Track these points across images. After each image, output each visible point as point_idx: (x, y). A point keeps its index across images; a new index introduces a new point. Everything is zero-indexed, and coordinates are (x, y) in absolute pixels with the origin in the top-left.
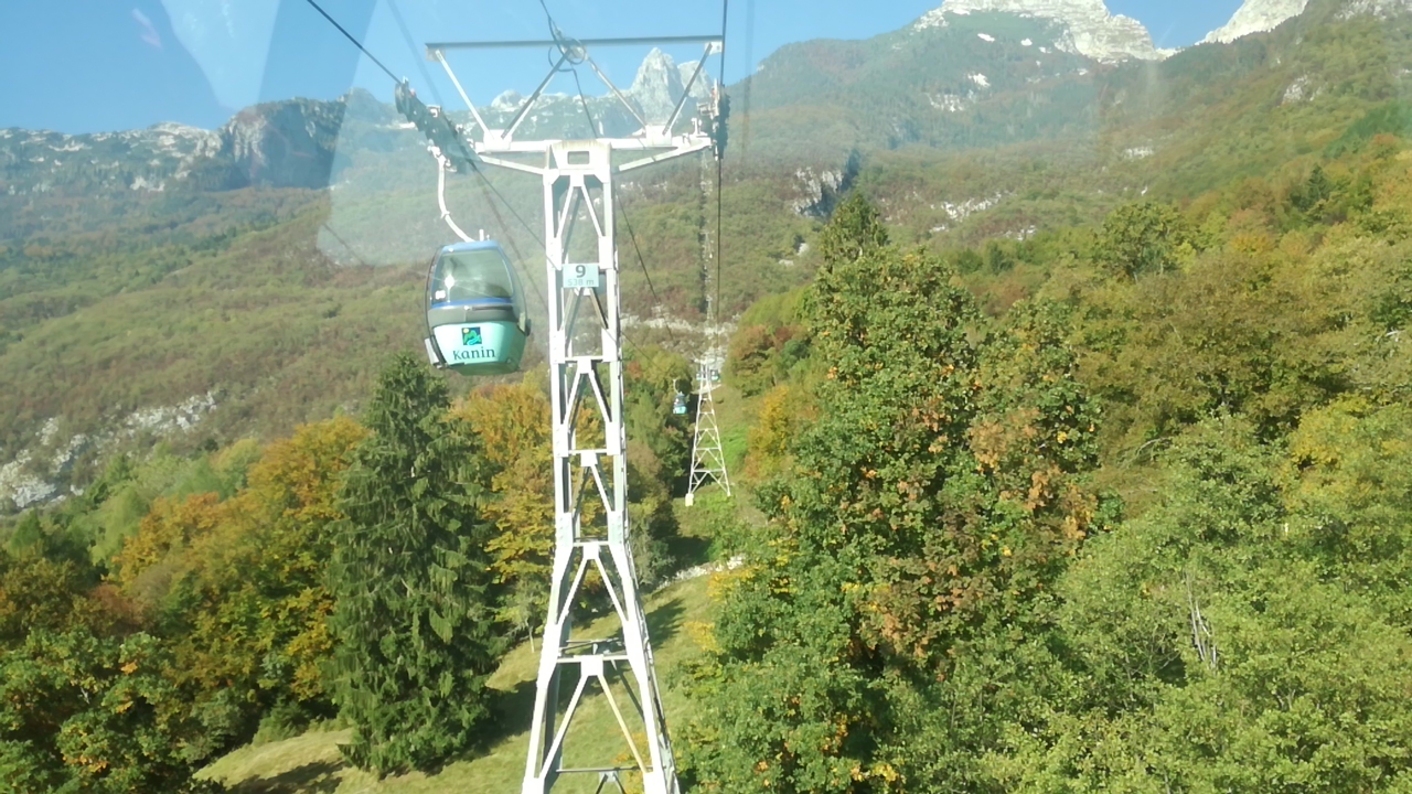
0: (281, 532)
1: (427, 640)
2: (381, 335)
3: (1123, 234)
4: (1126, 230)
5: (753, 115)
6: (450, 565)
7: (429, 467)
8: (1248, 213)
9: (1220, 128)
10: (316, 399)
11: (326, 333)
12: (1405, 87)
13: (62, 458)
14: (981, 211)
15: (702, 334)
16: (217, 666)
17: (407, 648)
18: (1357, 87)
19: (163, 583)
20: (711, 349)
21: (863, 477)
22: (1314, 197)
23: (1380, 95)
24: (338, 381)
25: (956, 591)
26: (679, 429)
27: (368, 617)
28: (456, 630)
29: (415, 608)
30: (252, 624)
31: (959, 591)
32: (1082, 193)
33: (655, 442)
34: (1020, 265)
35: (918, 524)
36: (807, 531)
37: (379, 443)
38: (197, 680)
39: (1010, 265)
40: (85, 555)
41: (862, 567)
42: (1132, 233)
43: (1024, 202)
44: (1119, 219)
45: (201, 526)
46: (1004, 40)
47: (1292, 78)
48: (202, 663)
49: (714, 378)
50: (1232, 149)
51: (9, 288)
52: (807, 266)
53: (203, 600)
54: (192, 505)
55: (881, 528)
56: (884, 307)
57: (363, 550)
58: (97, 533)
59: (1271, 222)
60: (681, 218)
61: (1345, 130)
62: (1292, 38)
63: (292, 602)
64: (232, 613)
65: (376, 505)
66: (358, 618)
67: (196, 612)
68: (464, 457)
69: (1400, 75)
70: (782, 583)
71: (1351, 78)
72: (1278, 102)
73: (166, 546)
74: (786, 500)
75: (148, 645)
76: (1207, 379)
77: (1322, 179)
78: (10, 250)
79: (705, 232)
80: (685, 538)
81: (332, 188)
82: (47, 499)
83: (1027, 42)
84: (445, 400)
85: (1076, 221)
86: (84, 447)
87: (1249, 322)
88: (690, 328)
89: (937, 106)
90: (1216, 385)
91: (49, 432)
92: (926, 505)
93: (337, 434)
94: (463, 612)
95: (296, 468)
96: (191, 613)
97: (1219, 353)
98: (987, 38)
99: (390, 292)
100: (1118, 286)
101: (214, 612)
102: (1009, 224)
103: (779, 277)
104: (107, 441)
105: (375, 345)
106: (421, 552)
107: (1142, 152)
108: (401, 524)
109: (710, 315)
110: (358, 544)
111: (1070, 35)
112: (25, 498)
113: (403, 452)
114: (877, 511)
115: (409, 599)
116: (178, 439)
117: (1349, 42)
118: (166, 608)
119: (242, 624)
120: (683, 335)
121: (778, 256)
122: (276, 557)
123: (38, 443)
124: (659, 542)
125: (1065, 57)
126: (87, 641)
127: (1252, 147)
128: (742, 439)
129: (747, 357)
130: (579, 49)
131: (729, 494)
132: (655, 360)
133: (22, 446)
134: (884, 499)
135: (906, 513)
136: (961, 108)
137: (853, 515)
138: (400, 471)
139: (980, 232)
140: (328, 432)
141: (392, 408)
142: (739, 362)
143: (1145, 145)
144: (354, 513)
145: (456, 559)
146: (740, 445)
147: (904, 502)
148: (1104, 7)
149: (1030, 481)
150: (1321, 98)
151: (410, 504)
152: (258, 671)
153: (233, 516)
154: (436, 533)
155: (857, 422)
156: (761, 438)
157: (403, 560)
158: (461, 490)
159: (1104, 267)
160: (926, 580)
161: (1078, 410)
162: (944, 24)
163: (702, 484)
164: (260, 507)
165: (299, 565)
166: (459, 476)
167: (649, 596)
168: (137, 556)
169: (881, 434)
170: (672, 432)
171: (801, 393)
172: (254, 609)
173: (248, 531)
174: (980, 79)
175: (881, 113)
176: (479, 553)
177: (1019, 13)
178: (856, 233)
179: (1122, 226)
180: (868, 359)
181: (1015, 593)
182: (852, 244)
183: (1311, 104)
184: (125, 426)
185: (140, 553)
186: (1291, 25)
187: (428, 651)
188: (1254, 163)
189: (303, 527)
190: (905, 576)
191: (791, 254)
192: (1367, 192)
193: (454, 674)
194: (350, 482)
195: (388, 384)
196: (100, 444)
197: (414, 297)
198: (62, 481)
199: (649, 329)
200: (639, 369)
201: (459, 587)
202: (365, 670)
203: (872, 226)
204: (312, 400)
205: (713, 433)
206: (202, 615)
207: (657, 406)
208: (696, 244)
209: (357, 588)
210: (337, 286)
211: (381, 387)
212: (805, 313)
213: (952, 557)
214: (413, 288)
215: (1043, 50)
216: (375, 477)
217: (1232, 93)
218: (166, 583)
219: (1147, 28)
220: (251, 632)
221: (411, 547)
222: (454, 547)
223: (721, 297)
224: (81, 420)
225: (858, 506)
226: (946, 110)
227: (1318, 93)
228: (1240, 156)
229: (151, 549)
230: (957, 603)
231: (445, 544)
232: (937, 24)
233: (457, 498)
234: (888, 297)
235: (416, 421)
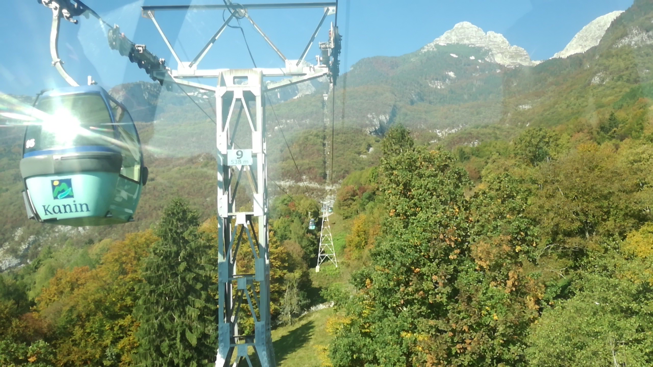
0: (117, 287)
1: (184, 344)
2: (175, 189)
3: (529, 143)
4: (530, 141)
5: (348, 89)
6: (197, 306)
7: (187, 256)
8: (581, 134)
9: (562, 96)
10: (144, 219)
11: (149, 188)
12: (647, 78)
13: (24, 247)
14: (453, 133)
15: (324, 189)
16: (83, 354)
17: (174, 349)
18: (625, 78)
19: (58, 312)
20: (329, 196)
21: (412, 271)
22: (611, 127)
23: (636, 81)
24: (155, 211)
25: (468, 341)
26: (313, 235)
27: (155, 333)
28: (199, 340)
29: (179, 328)
30: (101, 333)
31: (470, 341)
32: (499, 126)
33: (302, 241)
34: (473, 158)
35: (444, 300)
36: (380, 299)
37: (163, 244)
38: (73, 361)
39: (469, 158)
40: (25, 296)
41: (412, 323)
42: (533, 142)
43: (473, 129)
44: (527, 136)
45: (79, 282)
46: (462, 57)
47: (595, 74)
48: (75, 353)
49: (330, 211)
50: (568, 106)
51: (4, 167)
52: (373, 158)
53: (78, 320)
54: (75, 272)
55: (423, 302)
56: (421, 178)
57: (153, 298)
58: (32, 284)
59: (591, 138)
60: (315, 136)
61: (621, 97)
62: (594, 56)
63: (121, 322)
64: (92, 327)
65: (161, 275)
66: (150, 334)
67: (74, 326)
68: (205, 251)
69: (644, 73)
70: (366, 327)
71: (622, 73)
72: (589, 84)
73: (62, 292)
74: (368, 281)
75: (43, 347)
76: (577, 214)
77: (615, 119)
78: (5, 150)
79: (326, 142)
80: (316, 288)
81: (155, 122)
82: (16, 266)
83: (472, 58)
84: (196, 222)
85: (497, 138)
86: (34, 242)
87: (599, 186)
88: (319, 186)
89: (432, 86)
90: (583, 218)
91: (18, 234)
92: (448, 289)
93: (145, 238)
94: (202, 329)
95: (126, 255)
96: (71, 327)
97: (583, 201)
98: (454, 56)
99: (180, 169)
100: (528, 167)
101: (82, 327)
102: (466, 139)
103: (360, 163)
104: (45, 239)
105: (172, 194)
106: (182, 300)
107: (526, 107)
108: (174, 285)
109: (328, 181)
110: (151, 295)
111: (492, 55)
112: (6, 265)
113: (174, 249)
114: (421, 292)
115: (176, 324)
116: (79, 238)
117: (621, 57)
118: (59, 325)
119: (96, 333)
120: (315, 190)
121: (359, 153)
122: (114, 299)
123: (13, 239)
124: (303, 292)
125: (490, 64)
126: (12, 345)
127: (577, 105)
128: (343, 240)
129: (345, 200)
130: (242, 11)
131: (337, 266)
132: (302, 201)
133: (5, 241)
134: (425, 286)
135: (438, 294)
136: (443, 87)
137: (407, 294)
138: (173, 258)
139: (452, 143)
140: (141, 237)
141: (170, 226)
142: (341, 203)
143: (528, 104)
144: (149, 280)
145: (199, 303)
146: (342, 242)
147: (436, 287)
148: (507, 42)
149: (507, 276)
150: (608, 83)
151: (177, 275)
152: (103, 356)
153: (94, 279)
154: (190, 289)
155: (408, 241)
156: (352, 241)
157: (173, 304)
158: (203, 268)
159: (520, 158)
160: (451, 334)
161: (527, 235)
162: (435, 50)
163: (324, 261)
164: (107, 274)
165: (125, 304)
166: (202, 261)
167: (297, 319)
168: (48, 297)
169: (423, 248)
170: (310, 236)
171: (372, 218)
172: (102, 325)
173: (100, 286)
174: (452, 74)
175: (406, 89)
176: (211, 300)
177: (469, 45)
178: (399, 141)
179: (528, 139)
180: (413, 206)
181: (501, 341)
182: (397, 147)
183: (604, 85)
184: (54, 232)
185: (49, 296)
186: (593, 50)
187: (185, 351)
188: (579, 112)
189: (128, 284)
190: (438, 330)
191: (366, 152)
192: (641, 124)
193: (197, 363)
194: (148, 264)
195: (169, 215)
196: (42, 240)
197: (191, 172)
198: (23, 258)
199: (300, 187)
200: (294, 206)
201: (201, 318)
202: (153, 360)
203: (407, 138)
204: (142, 219)
205: (329, 236)
206: (77, 328)
207: (302, 223)
208: (322, 148)
209: (149, 318)
210: (155, 167)
211: (165, 216)
212: (372, 180)
213: (465, 320)
214: (191, 168)
215: (480, 61)
216: (160, 262)
217: (567, 81)
218: (59, 312)
219: (527, 52)
220: (100, 337)
221: (177, 297)
222: (199, 297)
223: (333, 172)
224: (34, 229)
225: (410, 289)
226: (436, 88)
227: (607, 80)
228: (572, 109)
229: (55, 294)
230: (469, 348)
231: (194, 295)
232: (431, 50)
233: (201, 272)
234: (423, 173)
235: (182, 233)
